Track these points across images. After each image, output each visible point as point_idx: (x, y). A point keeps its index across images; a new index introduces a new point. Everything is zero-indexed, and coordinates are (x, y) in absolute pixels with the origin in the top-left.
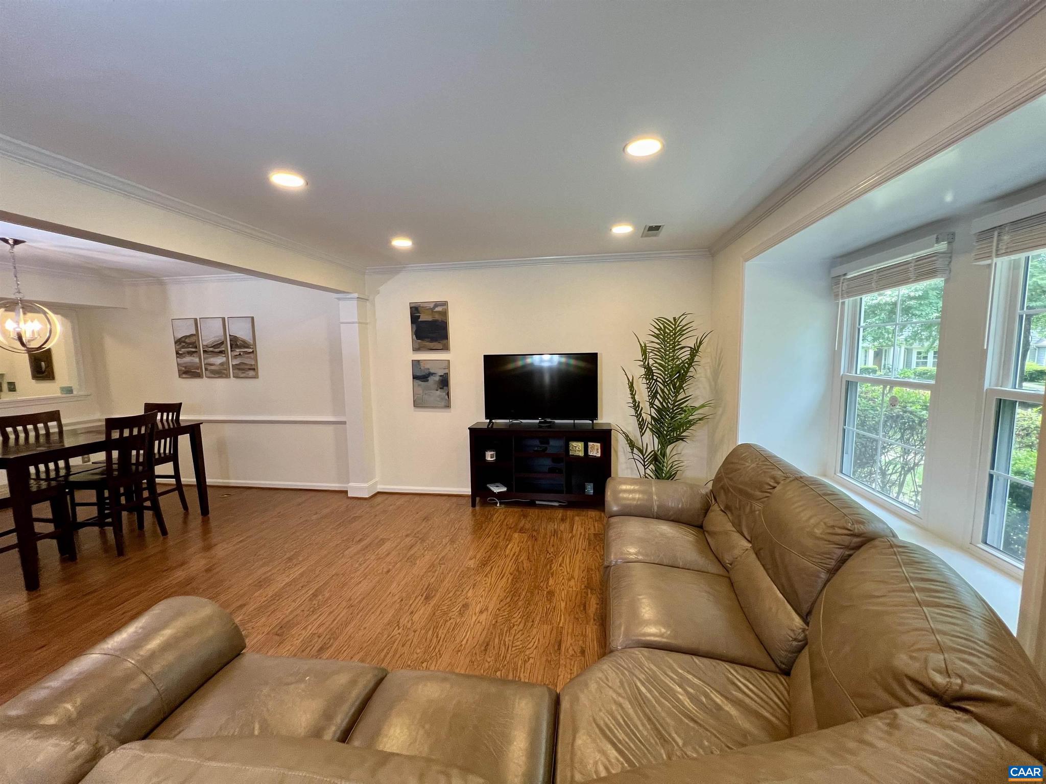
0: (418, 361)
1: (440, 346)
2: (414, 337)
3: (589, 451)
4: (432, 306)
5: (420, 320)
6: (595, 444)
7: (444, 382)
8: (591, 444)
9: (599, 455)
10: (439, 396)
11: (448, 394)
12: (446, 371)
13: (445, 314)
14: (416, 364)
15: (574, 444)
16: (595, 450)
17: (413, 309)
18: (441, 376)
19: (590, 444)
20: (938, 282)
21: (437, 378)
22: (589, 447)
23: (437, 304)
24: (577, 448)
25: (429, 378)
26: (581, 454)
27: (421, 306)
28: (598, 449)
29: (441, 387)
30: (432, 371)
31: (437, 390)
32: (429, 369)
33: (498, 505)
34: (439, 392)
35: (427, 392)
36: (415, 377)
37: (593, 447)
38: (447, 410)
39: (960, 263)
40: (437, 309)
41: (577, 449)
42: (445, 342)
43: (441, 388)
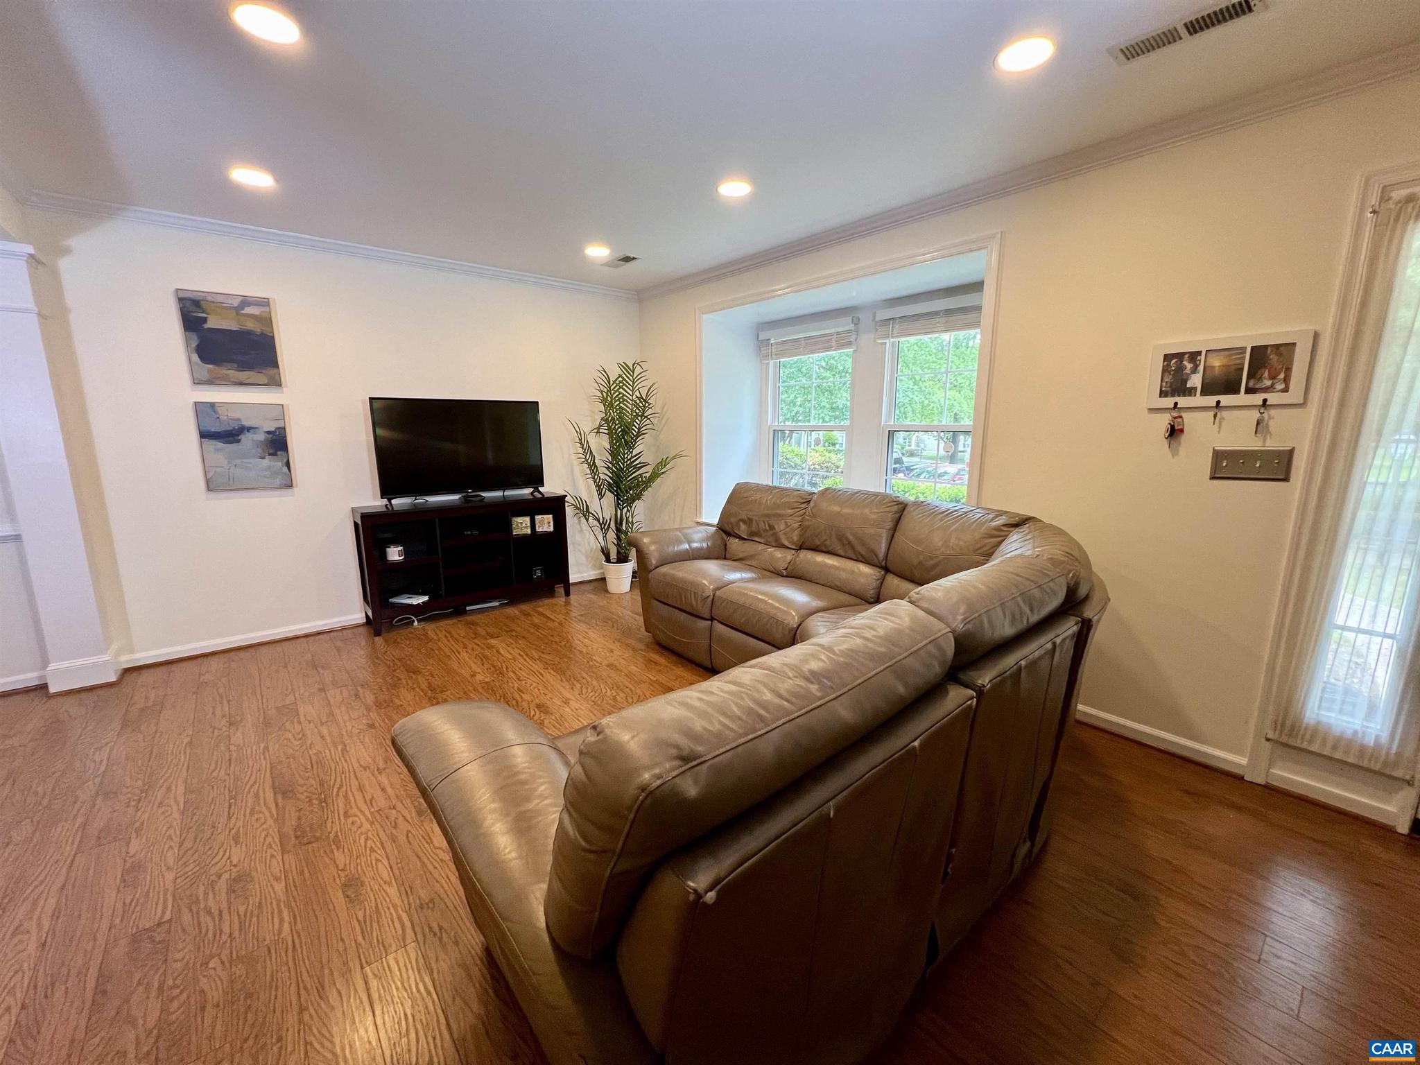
0: (212, 405)
1: (262, 378)
2: (195, 357)
3: (537, 526)
4: (236, 303)
5: (207, 326)
6: (545, 516)
7: (277, 443)
8: (540, 517)
9: (551, 529)
10: (269, 468)
11: (288, 464)
12: (281, 424)
13: (267, 320)
14: (203, 410)
15: (520, 520)
16: (545, 523)
17: (188, 304)
18: (269, 433)
19: (538, 518)
20: (850, 350)
21: (261, 437)
22: (537, 521)
23: (246, 302)
24: (521, 525)
25: (242, 437)
26: (529, 531)
27: (209, 298)
28: (549, 523)
29: (271, 451)
30: (246, 423)
31: (263, 458)
32: (239, 420)
33: (416, 623)
34: (267, 462)
35: (238, 461)
36: (204, 435)
37: (542, 522)
38: (289, 491)
39: (866, 339)
40: (248, 310)
41: (524, 525)
42: (272, 372)
43: (270, 454)
